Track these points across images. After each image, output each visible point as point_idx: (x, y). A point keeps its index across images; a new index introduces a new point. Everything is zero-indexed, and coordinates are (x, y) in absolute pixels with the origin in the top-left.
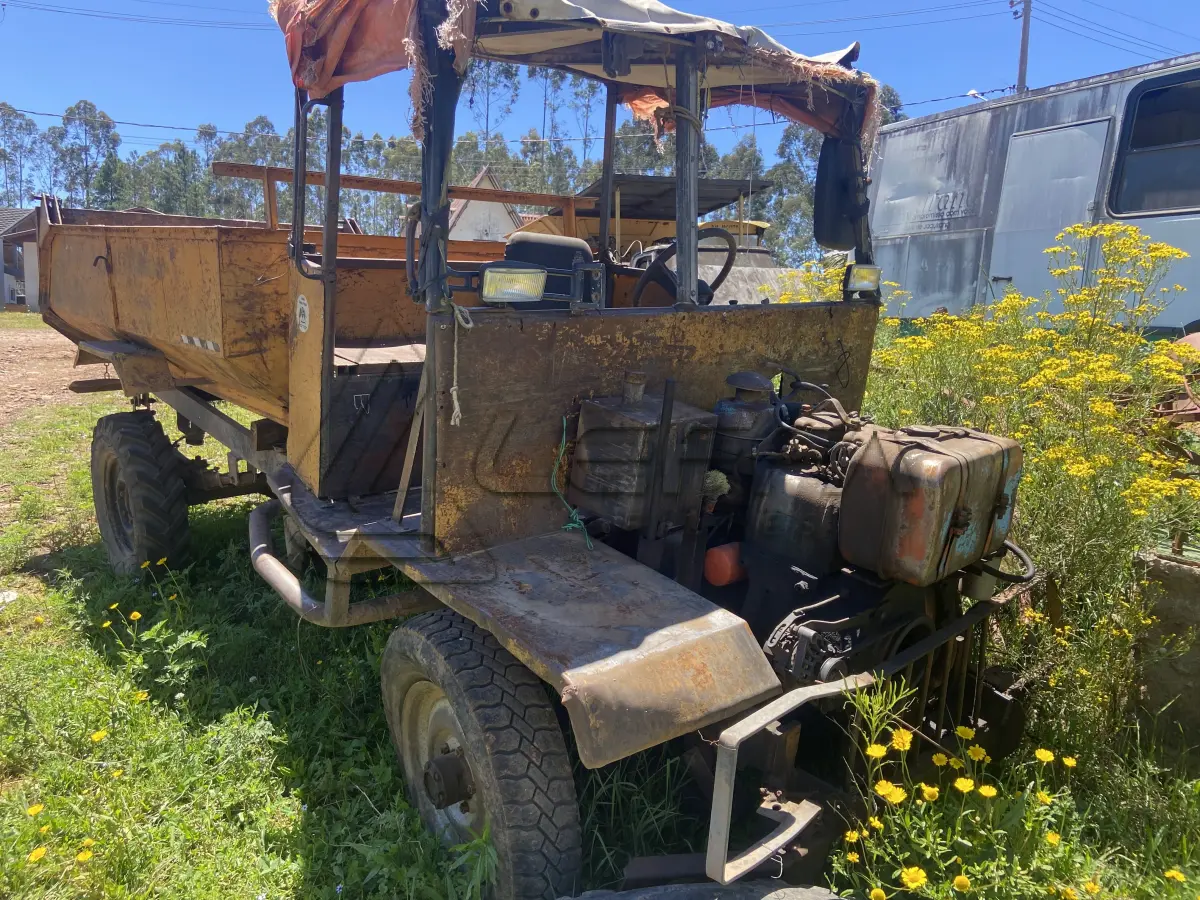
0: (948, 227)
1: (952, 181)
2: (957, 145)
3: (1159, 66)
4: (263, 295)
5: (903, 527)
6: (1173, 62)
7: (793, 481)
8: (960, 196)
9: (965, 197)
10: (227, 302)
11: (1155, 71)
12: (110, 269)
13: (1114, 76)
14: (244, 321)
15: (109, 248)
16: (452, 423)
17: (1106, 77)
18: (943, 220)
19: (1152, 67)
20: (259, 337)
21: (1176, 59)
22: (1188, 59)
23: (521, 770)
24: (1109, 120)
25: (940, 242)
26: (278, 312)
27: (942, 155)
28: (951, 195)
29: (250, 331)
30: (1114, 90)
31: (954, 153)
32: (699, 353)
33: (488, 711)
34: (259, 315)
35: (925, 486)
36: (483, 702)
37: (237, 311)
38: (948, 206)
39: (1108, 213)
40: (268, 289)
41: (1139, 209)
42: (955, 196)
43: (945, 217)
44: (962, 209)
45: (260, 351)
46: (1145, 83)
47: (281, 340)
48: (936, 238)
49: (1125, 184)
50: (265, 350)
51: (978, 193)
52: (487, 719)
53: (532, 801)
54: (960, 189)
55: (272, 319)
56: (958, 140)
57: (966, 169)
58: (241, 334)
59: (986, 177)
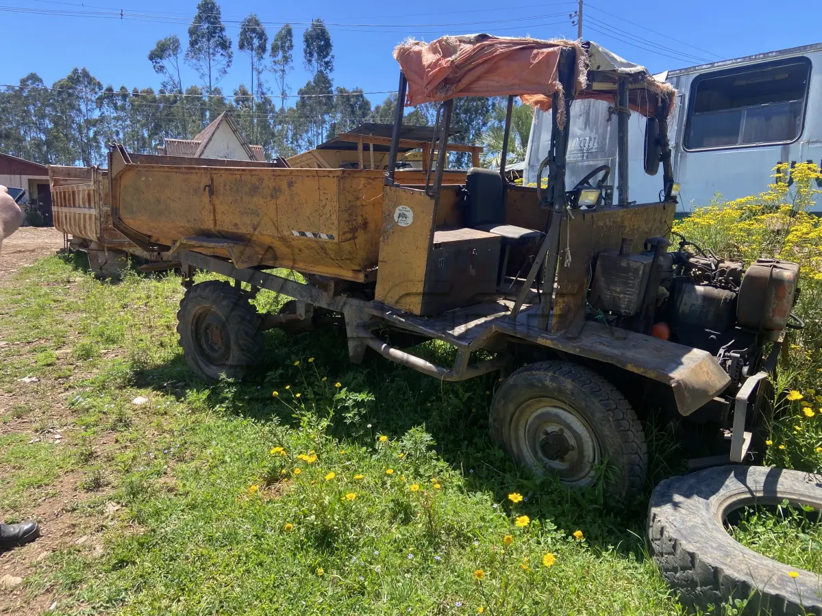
0: (587, 157)
1: (588, 131)
2: (589, 109)
3: (709, 66)
4: (356, 206)
5: (774, 303)
6: (716, 65)
7: (700, 289)
8: (593, 139)
9: (596, 140)
10: (342, 211)
11: (706, 69)
12: (211, 193)
13: (682, 71)
14: (348, 221)
15: (212, 180)
16: (566, 266)
17: (678, 72)
18: (583, 153)
19: (704, 67)
20: (354, 230)
21: (718, 63)
22: (724, 63)
23: (627, 427)
24: (681, 96)
25: (582, 166)
26: (362, 216)
27: (581, 115)
28: (588, 138)
29: (351, 227)
30: (683, 79)
31: (588, 114)
32: (627, 229)
33: (605, 402)
34: (355, 218)
35: (787, 284)
36: (601, 398)
37: (346, 215)
38: (587, 145)
39: (684, 149)
40: (358, 203)
41: (701, 147)
42: (590, 139)
43: (585, 151)
44: (596, 147)
45: (354, 238)
46: (701, 76)
47: (363, 231)
48: (580, 164)
49: (692, 133)
50: (356, 237)
51: (604, 139)
52: (606, 405)
53: (633, 441)
54: (593, 135)
55: (360, 220)
56: (590, 106)
57: (596, 123)
58: (346, 229)
59: (609, 128)
